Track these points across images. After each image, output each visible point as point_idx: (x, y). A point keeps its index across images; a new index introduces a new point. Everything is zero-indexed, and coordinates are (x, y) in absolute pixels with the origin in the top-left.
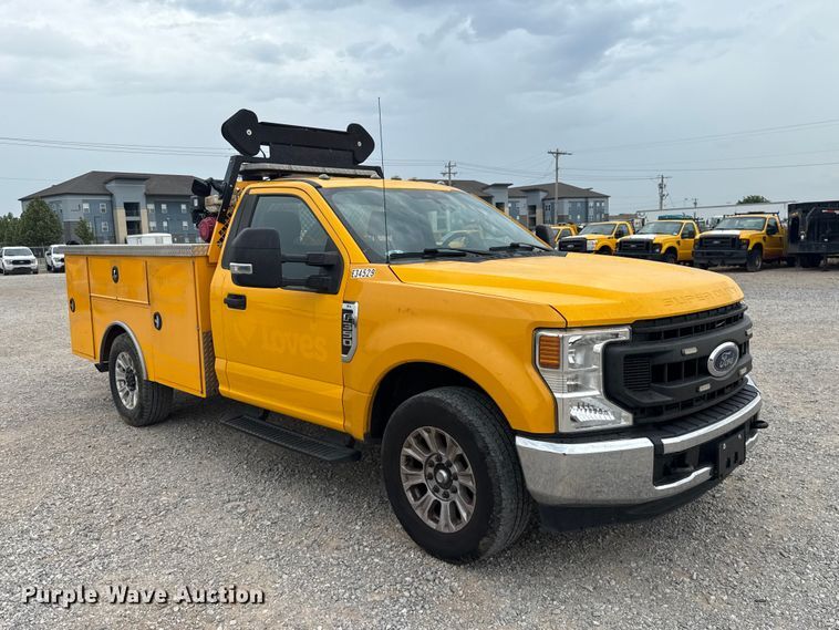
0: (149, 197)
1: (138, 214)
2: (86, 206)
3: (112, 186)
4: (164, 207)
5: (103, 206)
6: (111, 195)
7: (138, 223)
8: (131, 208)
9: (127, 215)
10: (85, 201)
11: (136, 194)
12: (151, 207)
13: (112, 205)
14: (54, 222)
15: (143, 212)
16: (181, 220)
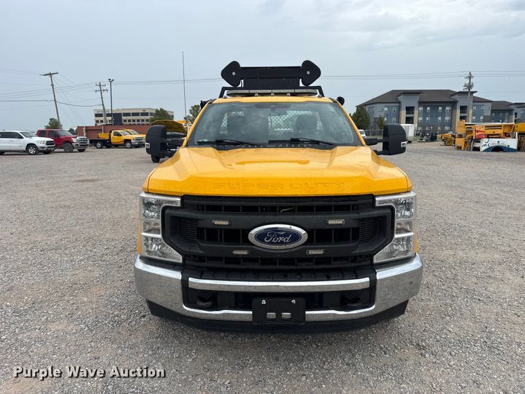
0: (421, 103)
1: (413, 113)
2: (386, 109)
3: (401, 98)
4: (428, 108)
5: (395, 109)
6: (400, 103)
7: (412, 118)
8: (410, 110)
9: (407, 113)
10: (386, 106)
11: (413, 102)
12: (421, 109)
13: (399, 108)
14: (367, 118)
15: (416, 112)
16: (437, 116)
